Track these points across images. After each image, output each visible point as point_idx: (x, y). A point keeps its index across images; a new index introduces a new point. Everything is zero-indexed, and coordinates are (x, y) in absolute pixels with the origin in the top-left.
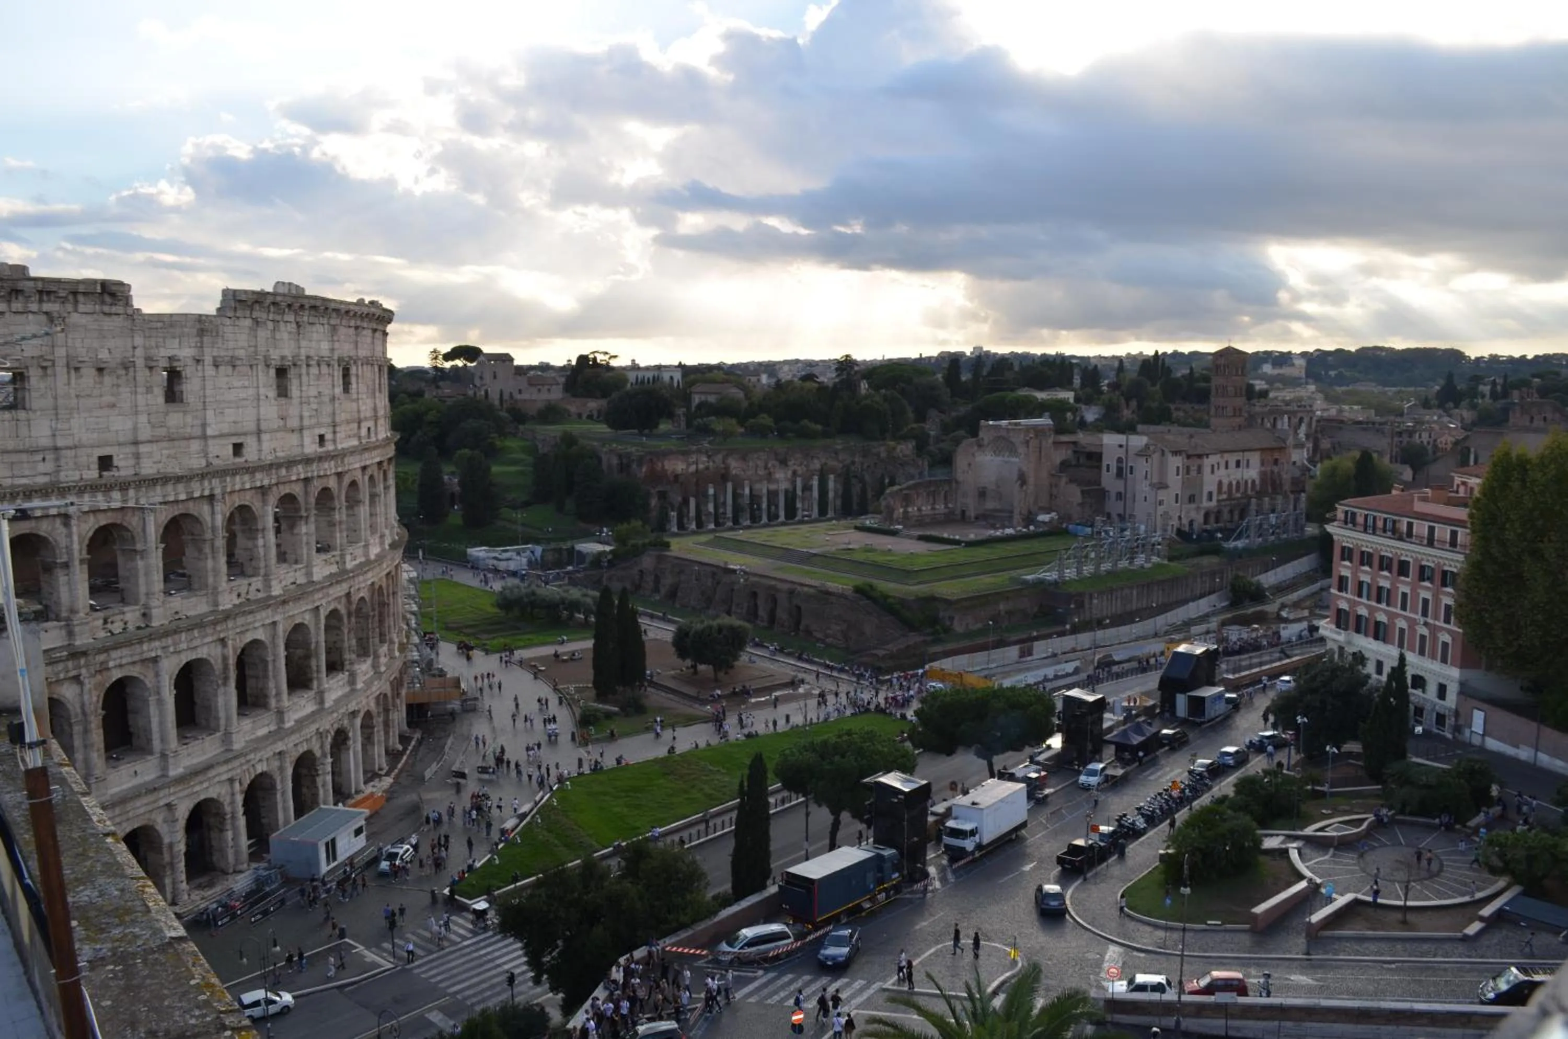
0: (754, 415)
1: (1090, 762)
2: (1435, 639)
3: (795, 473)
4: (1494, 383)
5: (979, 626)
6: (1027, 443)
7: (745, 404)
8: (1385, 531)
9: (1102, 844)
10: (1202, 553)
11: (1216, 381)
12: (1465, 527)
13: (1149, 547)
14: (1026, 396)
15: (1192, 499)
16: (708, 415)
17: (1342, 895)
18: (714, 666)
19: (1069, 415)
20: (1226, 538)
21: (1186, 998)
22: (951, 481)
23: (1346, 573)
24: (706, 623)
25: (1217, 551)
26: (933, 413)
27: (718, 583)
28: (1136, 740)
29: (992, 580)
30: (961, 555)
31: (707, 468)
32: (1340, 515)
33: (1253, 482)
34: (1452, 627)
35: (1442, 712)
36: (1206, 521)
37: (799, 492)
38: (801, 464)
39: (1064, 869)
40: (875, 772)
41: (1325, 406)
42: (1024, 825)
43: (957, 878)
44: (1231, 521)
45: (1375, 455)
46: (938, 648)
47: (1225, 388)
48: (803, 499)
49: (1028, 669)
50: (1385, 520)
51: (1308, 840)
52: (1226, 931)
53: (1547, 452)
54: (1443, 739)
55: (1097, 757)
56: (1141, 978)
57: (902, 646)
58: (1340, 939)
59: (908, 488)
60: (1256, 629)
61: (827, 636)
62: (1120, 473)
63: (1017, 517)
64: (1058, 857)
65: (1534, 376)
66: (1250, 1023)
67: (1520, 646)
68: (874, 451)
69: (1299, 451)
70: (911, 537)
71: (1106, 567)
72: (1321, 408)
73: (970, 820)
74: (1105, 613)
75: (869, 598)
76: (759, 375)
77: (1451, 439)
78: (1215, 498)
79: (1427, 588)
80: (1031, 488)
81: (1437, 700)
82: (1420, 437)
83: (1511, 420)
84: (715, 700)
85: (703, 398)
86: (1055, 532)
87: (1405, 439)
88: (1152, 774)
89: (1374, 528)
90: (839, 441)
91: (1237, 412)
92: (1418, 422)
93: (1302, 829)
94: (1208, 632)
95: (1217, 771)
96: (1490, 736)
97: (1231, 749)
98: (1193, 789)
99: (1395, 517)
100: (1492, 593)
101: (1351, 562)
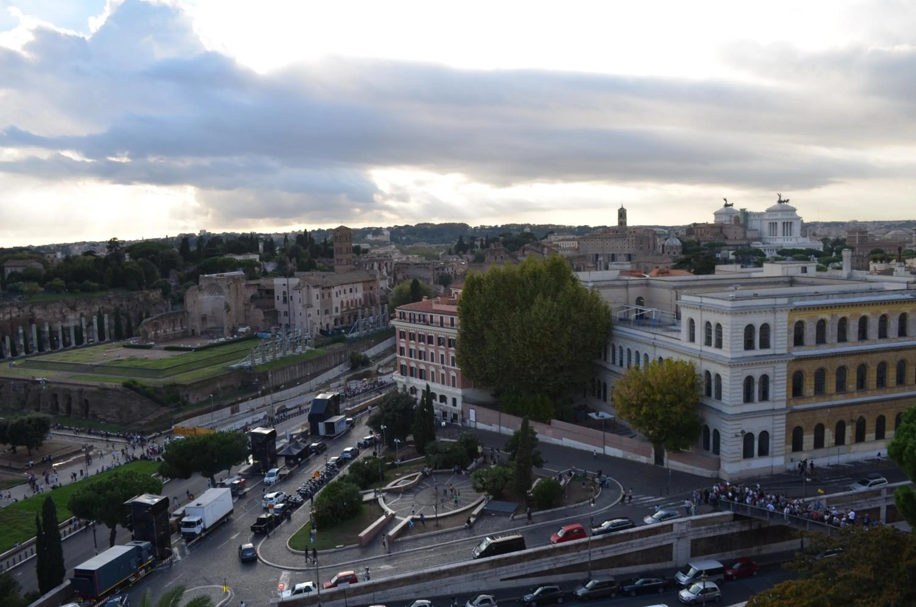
0: (51, 279)
1: (270, 469)
2: (448, 374)
3: (82, 315)
4: (482, 240)
5: (205, 398)
6: (229, 286)
7: (44, 272)
8: (420, 321)
9: (277, 515)
10: (335, 342)
11: (337, 245)
12: (457, 316)
13: (304, 341)
14: (228, 259)
15: (327, 312)
16: (18, 280)
17: (406, 517)
18: (27, 446)
19: (256, 269)
20: (347, 333)
21: (323, 591)
22: (184, 313)
23: (403, 345)
24: (19, 419)
25: (342, 340)
26: (173, 271)
27: (29, 391)
28: (296, 452)
29: (212, 370)
30: (192, 357)
31: (19, 316)
32: (398, 315)
33: (360, 300)
34: (456, 368)
35: (455, 412)
36: (336, 325)
37: (84, 327)
38: (85, 309)
39: (256, 533)
40: (133, 495)
41: (399, 256)
42: (231, 512)
43: (191, 551)
44: (350, 322)
45: (420, 282)
46: (181, 415)
47: (341, 249)
48: (88, 331)
49: (237, 420)
50: (419, 315)
51: (389, 491)
52: (346, 549)
54: (457, 427)
55: (275, 465)
56: (298, 586)
57: (156, 417)
58: (405, 541)
59: (157, 319)
60: (365, 381)
61: (108, 416)
62: (285, 300)
63: (226, 331)
64: (251, 527)
65: (501, 236)
66: (360, 597)
67: (487, 373)
68: (136, 297)
69: (384, 281)
70: (160, 349)
71: (279, 355)
72: (397, 257)
73: (197, 515)
74: (281, 382)
75: (134, 389)
76: (55, 253)
77: (463, 270)
78: (339, 310)
79: (442, 349)
80: (233, 312)
81: (453, 407)
82: (448, 270)
83: (487, 259)
84: (29, 468)
85: (13, 270)
86: (251, 337)
87: (441, 271)
88: (305, 471)
89: (415, 320)
90: (110, 293)
91: (349, 262)
92: (447, 262)
93: (385, 486)
94: (340, 386)
95: (341, 463)
96: (479, 422)
97: (349, 449)
98: (328, 474)
99: (424, 313)
100: (471, 348)
101: (405, 339)
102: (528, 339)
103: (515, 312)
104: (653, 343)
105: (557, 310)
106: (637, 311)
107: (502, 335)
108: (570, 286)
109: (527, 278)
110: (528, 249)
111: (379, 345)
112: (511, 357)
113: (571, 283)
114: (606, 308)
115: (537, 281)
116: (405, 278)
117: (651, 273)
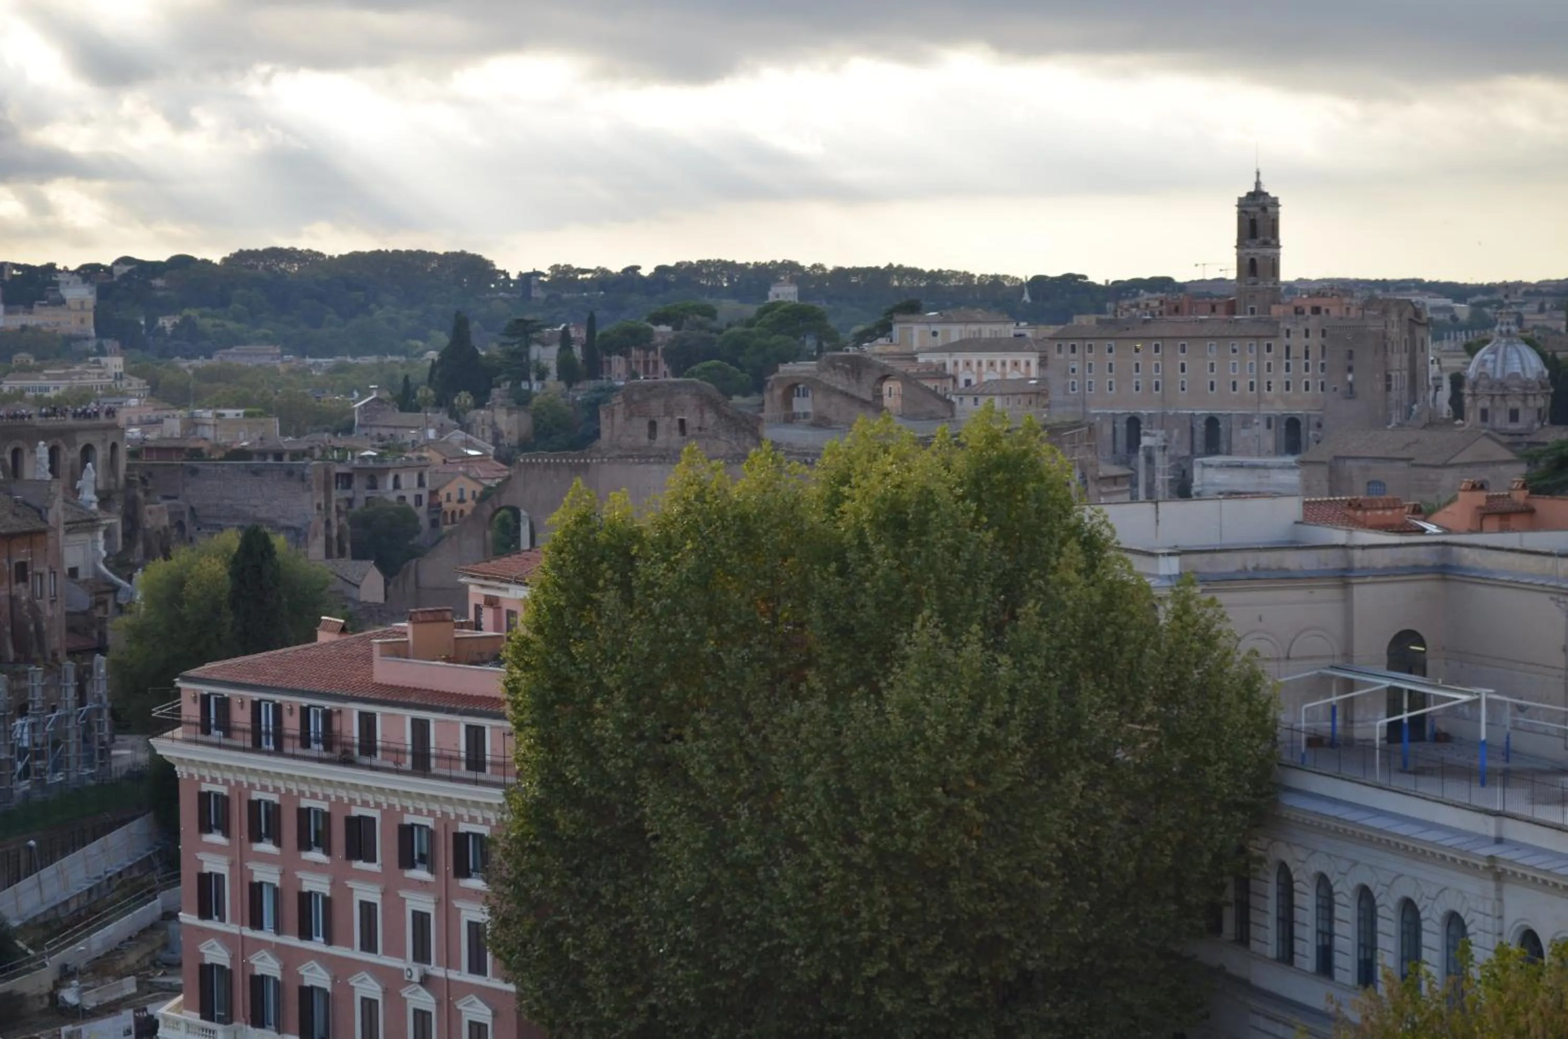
2: (451, 1016)
4: (565, 339)
8: (305, 742)
12: (501, 716)
23: (214, 864)
32: (190, 710)
34: (489, 981)
41: (149, 412)
45: (279, 541)
50: (305, 712)
53: (676, 509)
65: (658, 319)
67: (653, 1009)
69: (82, 538)
72: (140, 418)
77: (471, 488)
79: (422, 885)
82: (397, 486)
83: (605, 434)
87: (360, 491)
89: (279, 736)
92: (390, 447)
99: (328, 705)
100: (574, 883)
101: (227, 833)
102: (867, 838)
103: (802, 700)
104: (1491, 858)
105: (1012, 691)
106: (1394, 699)
107: (736, 817)
108: (1072, 576)
109: (861, 534)
110: (812, 385)
111: (66, 861)
112: (782, 924)
113: (1081, 561)
114: (1251, 682)
115: (910, 547)
116: (180, 525)
117: (1446, 516)
